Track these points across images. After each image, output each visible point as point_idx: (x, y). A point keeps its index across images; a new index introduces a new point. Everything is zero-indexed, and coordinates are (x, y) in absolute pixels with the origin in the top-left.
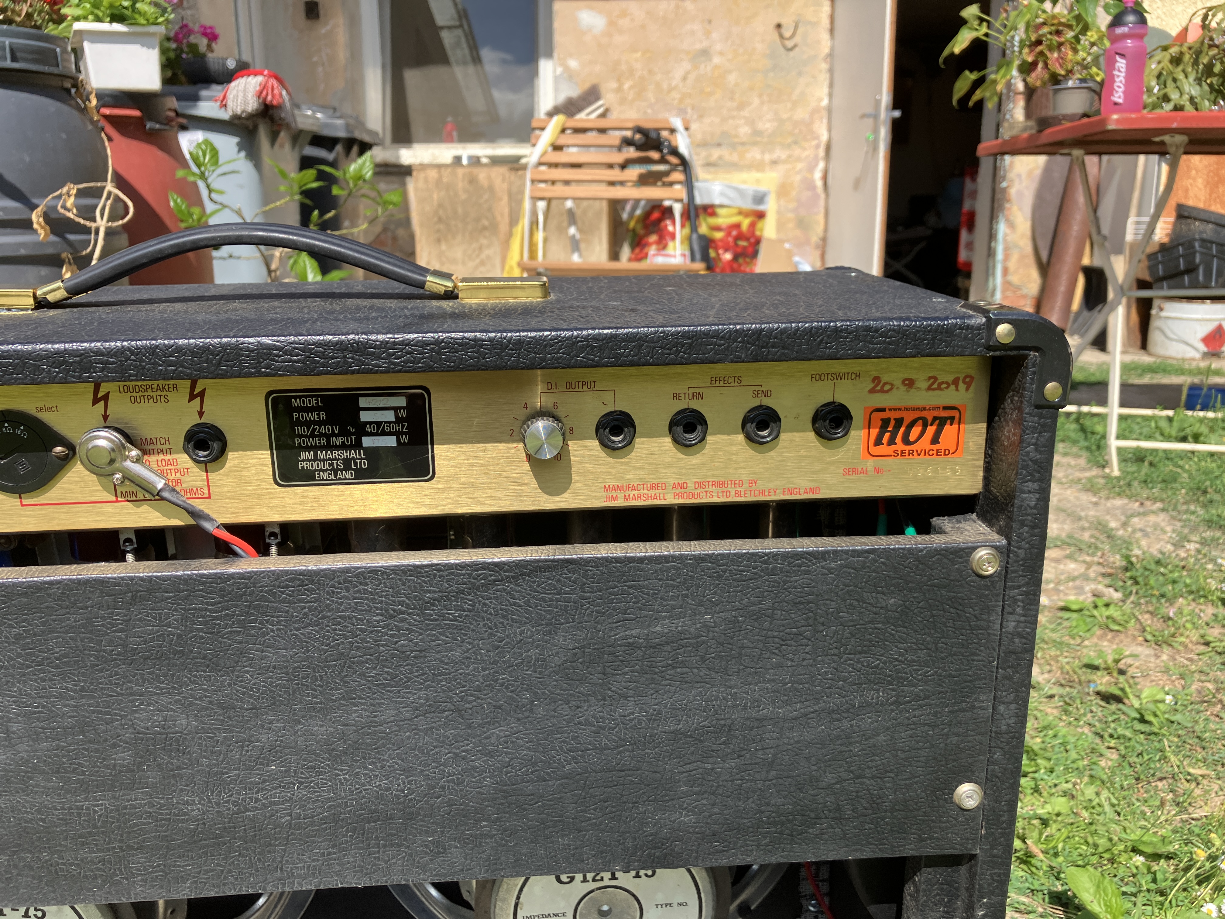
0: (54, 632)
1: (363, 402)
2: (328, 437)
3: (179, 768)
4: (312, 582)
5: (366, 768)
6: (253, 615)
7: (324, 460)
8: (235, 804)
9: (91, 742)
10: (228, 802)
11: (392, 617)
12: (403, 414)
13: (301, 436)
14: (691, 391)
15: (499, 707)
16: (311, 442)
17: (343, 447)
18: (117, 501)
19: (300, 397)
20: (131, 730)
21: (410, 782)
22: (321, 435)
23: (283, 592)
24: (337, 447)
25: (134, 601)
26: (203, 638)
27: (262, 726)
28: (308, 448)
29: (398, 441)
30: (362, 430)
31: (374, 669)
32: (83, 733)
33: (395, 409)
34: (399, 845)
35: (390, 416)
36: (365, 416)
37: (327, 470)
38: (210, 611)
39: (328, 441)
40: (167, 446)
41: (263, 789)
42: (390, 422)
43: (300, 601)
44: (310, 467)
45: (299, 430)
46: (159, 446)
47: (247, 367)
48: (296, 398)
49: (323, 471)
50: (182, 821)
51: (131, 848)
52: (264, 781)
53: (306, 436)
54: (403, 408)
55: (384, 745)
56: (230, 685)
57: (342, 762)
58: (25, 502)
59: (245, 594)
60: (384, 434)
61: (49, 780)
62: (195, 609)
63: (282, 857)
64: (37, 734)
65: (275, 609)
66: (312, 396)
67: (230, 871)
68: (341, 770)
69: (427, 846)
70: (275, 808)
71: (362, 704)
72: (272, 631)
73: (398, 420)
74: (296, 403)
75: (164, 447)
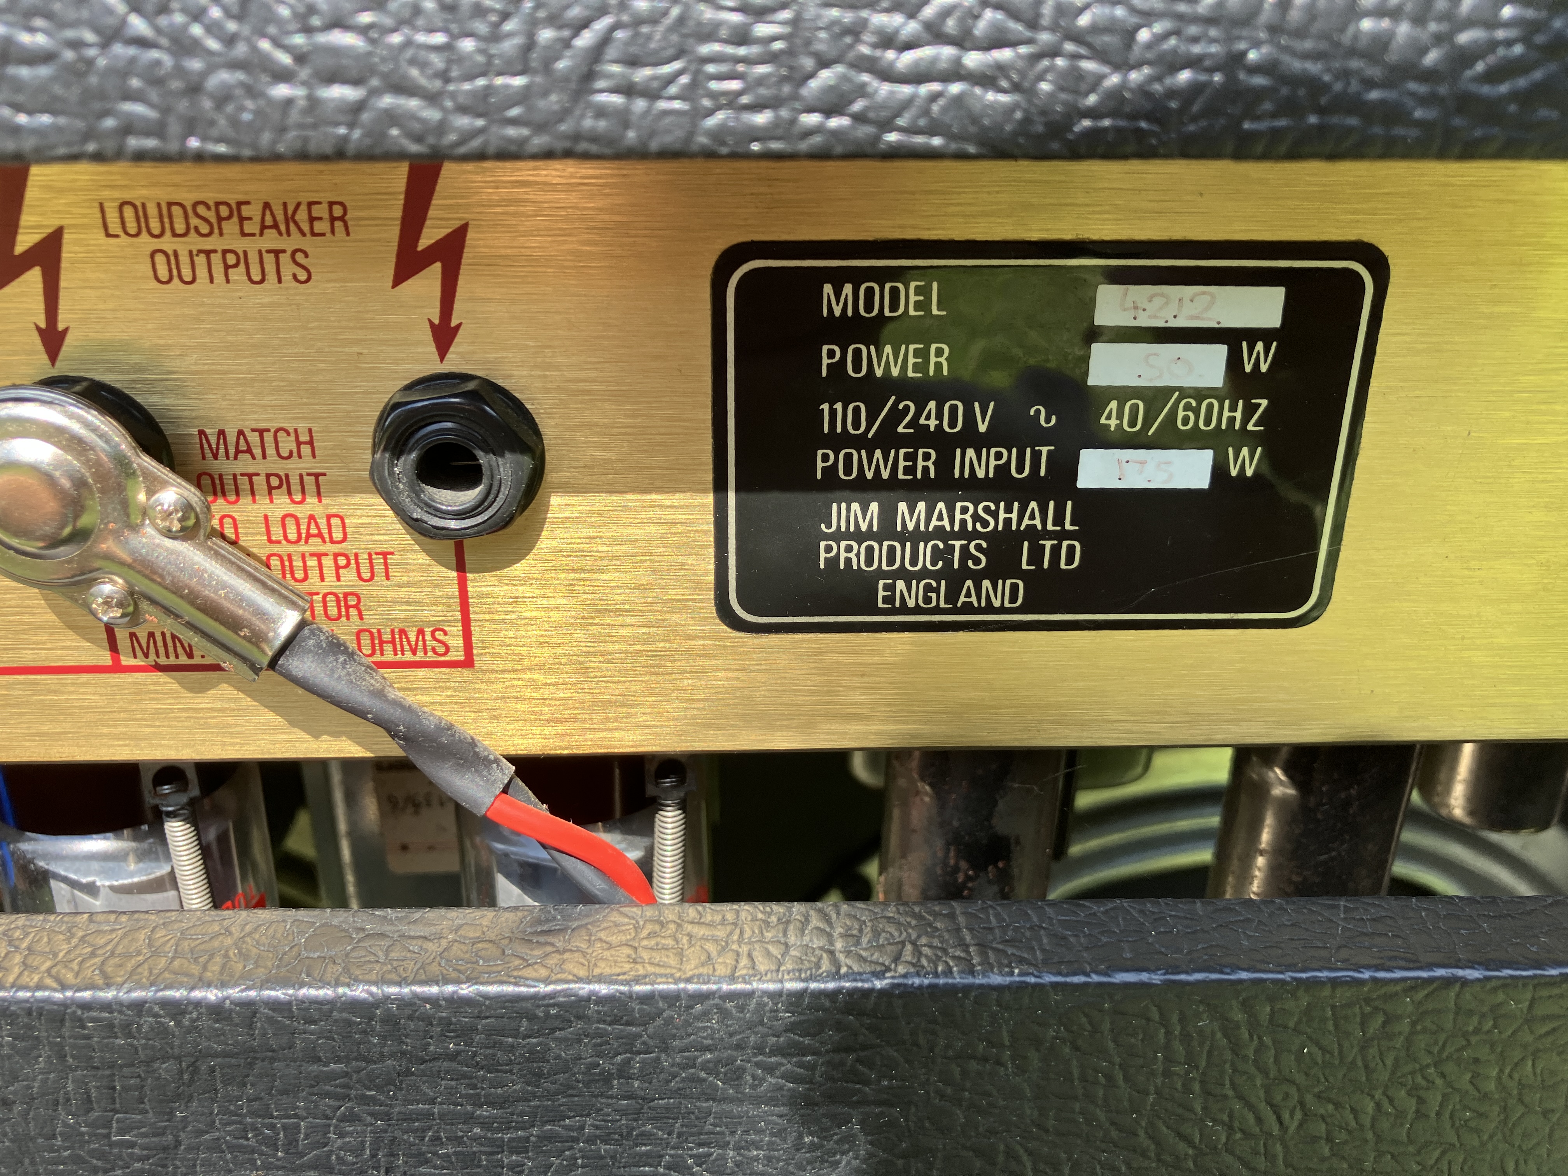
1: (1112, 305)
2: (946, 445)
7: (917, 537)
12: (1260, 359)
13: (838, 441)
16: (878, 464)
17: (999, 486)
18: (117, 668)
19: (857, 277)
22: (920, 437)
24: (973, 488)
28: (862, 489)
29: (1219, 467)
30: (1085, 420)
33: (1231, 338)
35: (1206, 367)
36: (1109, 366)
37: (925, 573)
39: (945, 464)
40: (305, 464)
42: (1200, 394)
44: (859, 562)
45: (838, 415)
46: (274, 464)
48: (838, 278)
49: (908, 577)
53: (860, 442)
54: (1267, 335)
59: (623, 1072)
60: (1169, 437)
62: (426, 1115)
66: (904, 275)
73: (1237, 385)
74: (835, 300)
75: (294, 468)
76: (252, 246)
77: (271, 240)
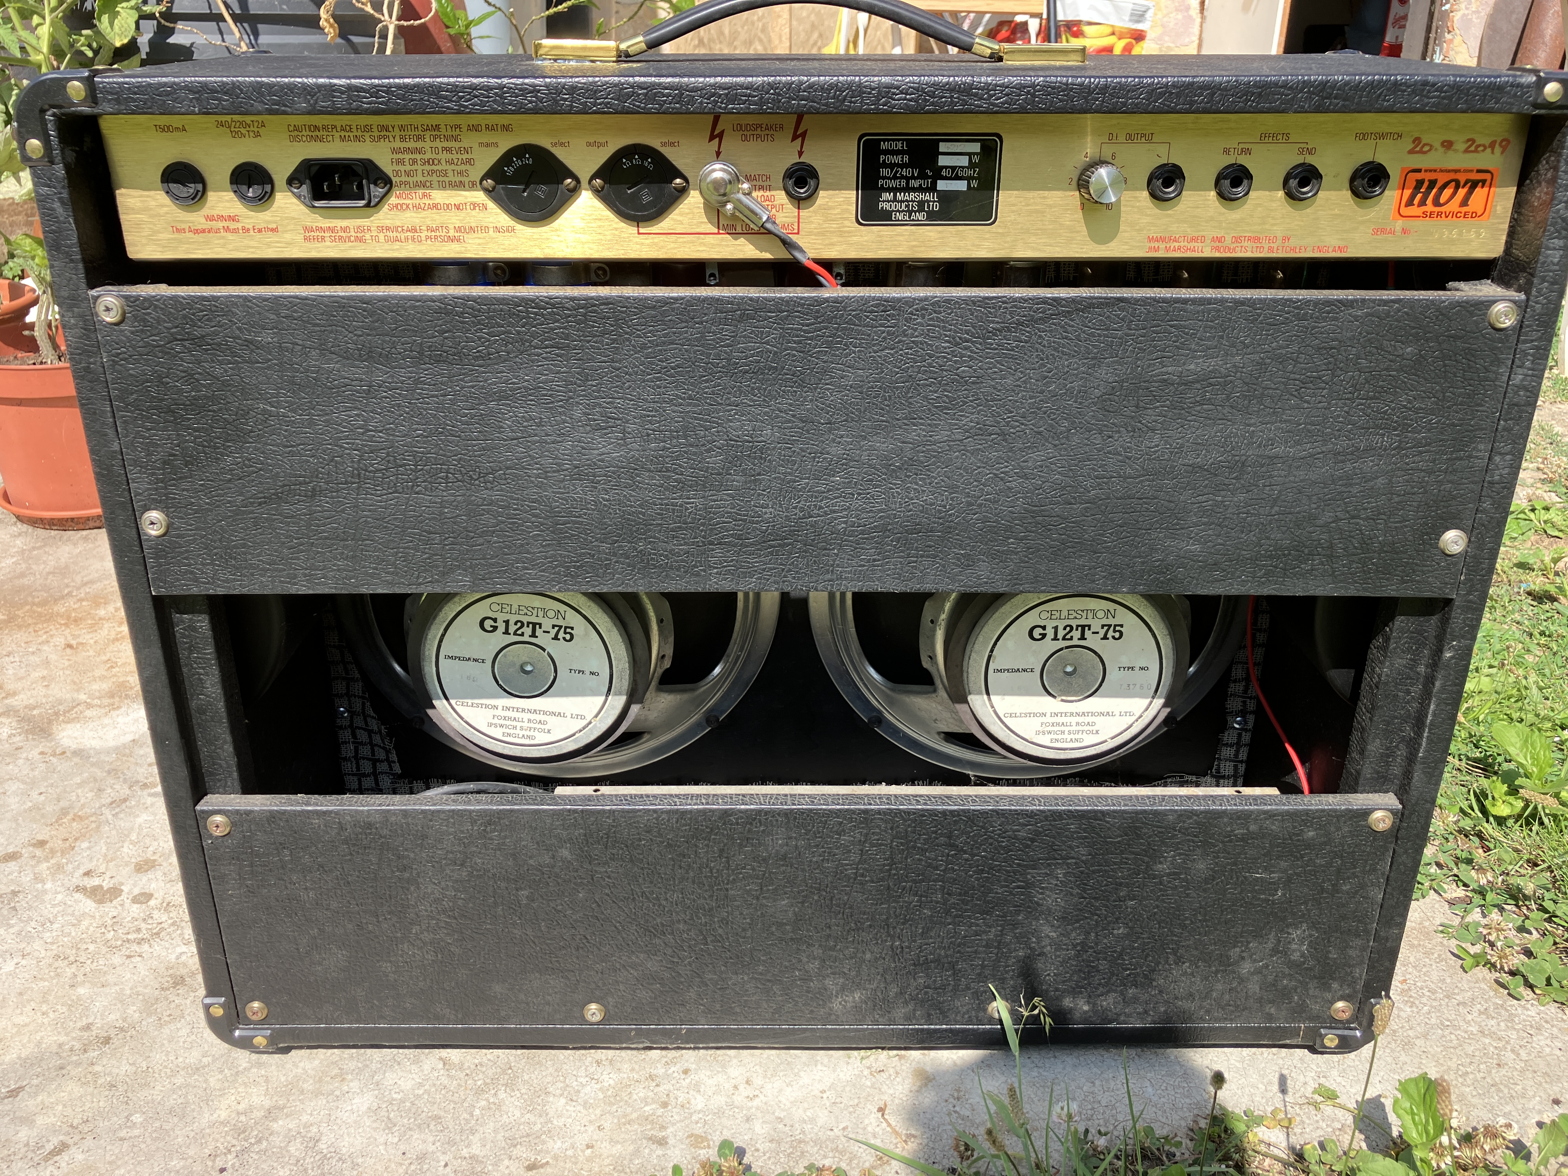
0: (672, 344)
1: (943, 147)
2: (908, 179)
3: (759, 474)
4: (893, 308)
5: (917, 484)
6: (839, 337)
7: (902, 202)
8: (802, 510)
9: (692, 446)
10: (795, 508)
11: (957, 344)
12: (976, 159)
13: (884, 178)
14: (1241, 146)
15: (1039, 433)
16: (893, 184)
17: (920, 189)
18: (719, 233)
19: (888, 140)
20: (725, 437)
21: (952, 499)
22: (902, 177)
23: (868, 317)
24: (914, 190)
25: (741, 319)
26: (794, 356)
27: (834, 440)
28: (889, 190)
29: (969, 185)
30: (938, 174)
31: (936, 392)
32: (685, 437)
33: (969, 154)
34: (935, 557)
35: (964, 161)
36: (943, 161)
37: (903, 211)
38: (805, 331)
39: (907, 183)
40: (768, 183)
41: (827, 498)
42: (963, 167)
43: (881, 325)
44: (888, 208)
45: (884, 172)
46: (761, 183)
47: (867, 104)
48: (884, 141)
49: (898, 211)
50: (757, 522)
51: (711, 543)
52: (829, 491)
53: (889, 178)
54: (977, 154)
55: (934, 463)
56: (811, 400)
57: (897, 477)
58: (641, 230)
59: (835, 317)
60: (957, 178)
61: (653, 478)
62: (792, 329)
63: (834, 561)
64: (648, 435)
65: (859, 332)
66: (898, 140)
67: (790, 570)
68: (895, 484)
69: (958, 559)
70: (834, 515)
71: (922, 424)
72: (854, 352)
73: (972, 165)
74: (884, 146)
75: (765, 184)
76: (763, 133)
77: (767, 132)
